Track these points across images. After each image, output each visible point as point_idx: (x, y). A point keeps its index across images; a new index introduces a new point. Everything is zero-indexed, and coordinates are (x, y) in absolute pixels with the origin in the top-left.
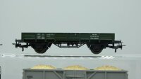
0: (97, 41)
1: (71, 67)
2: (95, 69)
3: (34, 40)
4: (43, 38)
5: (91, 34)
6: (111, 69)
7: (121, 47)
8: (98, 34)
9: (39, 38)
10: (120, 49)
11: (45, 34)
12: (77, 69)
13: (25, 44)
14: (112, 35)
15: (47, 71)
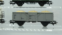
15: (21, 13)
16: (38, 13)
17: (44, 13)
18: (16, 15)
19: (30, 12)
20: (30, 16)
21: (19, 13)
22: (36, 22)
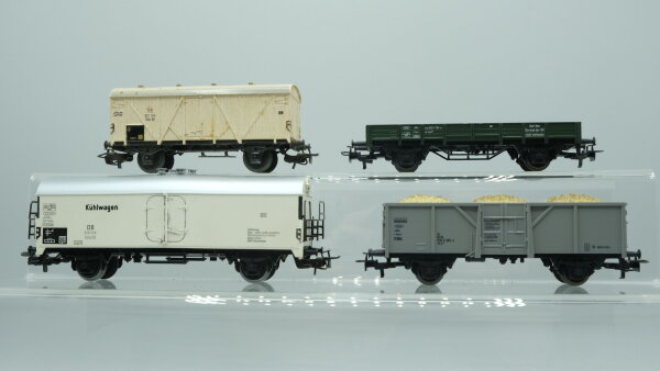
0: (542, 140)
1: (492, 197)
2: (544, 200)
3: (396, 142)
4: (417, 137)
5: (527, 125)
6: (584, 201)
7: (592, 155)
8: (542, 125)
9: (406, 135)
10: (588, 159)
11: (422, 127)
12: (507, 201)
13: (367, 153)
14: (575, 127)
15: (439, 207)
16: (536, 208)
17: (570, 207)
18: (405, 221)
19: (488, 201)
20: (490, 224)
21: (427, 207)
22: (523, 258)
